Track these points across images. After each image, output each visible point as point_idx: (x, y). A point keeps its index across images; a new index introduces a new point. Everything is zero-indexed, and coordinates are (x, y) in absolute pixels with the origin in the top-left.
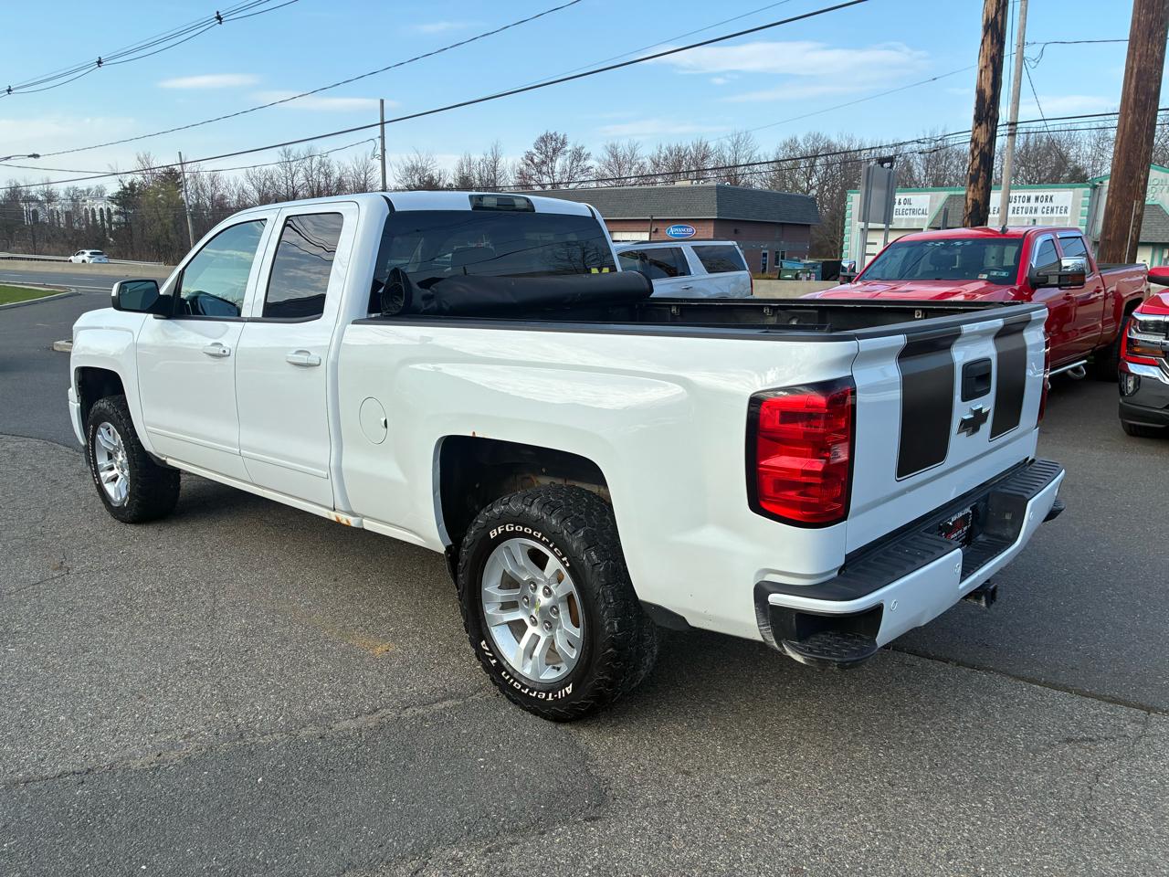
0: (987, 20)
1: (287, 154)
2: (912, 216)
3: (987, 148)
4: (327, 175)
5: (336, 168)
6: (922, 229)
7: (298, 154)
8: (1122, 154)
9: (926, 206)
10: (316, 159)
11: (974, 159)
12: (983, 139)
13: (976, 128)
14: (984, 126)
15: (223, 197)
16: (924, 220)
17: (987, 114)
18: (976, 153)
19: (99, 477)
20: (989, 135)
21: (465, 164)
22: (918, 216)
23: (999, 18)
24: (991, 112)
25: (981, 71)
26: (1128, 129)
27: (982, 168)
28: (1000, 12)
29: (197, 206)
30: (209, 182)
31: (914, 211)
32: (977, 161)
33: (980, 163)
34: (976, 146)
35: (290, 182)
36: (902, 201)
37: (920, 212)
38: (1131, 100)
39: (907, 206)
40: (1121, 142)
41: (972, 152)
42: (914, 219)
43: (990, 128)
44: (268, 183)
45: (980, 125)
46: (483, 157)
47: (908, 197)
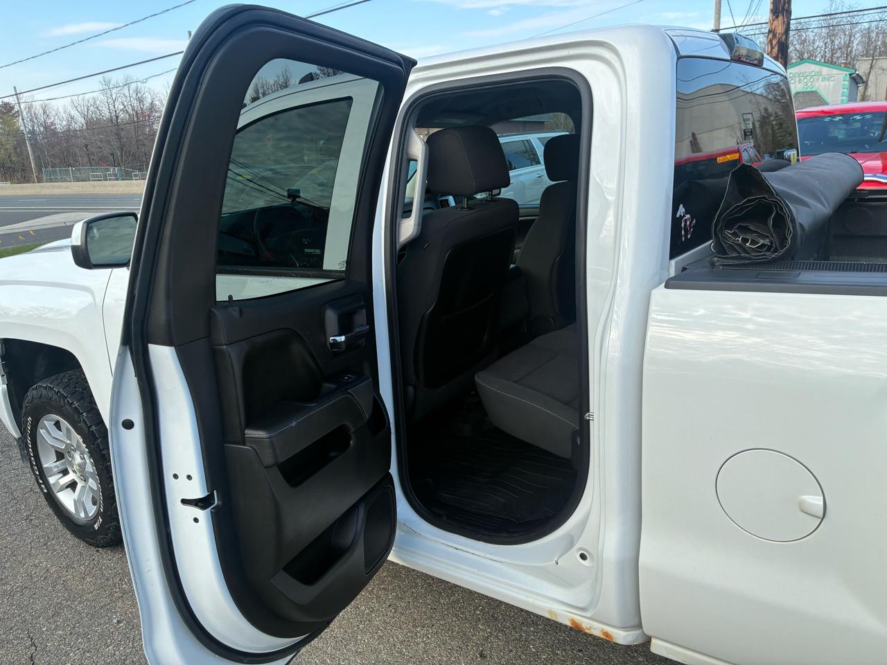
1: (107, 83)
3: (784, 37)
4: (141, 101)
5: (147, 94)
7: (117, 83)
10: (133, 86)
11: (772, 48)
12: (780, 30)
13: (774, 20)
14: (780, 18)
15: (52, 124)
17: (783, 8)
19: (46, 483)
20: (785, 27)
21: (259, 86)
24: (787, 5)
27: (780, 56)
29: (32, 132)
30: (41, 111)
33: (778, 51)
34: (774, 36)
35: (112, 107)
41: (771, 42)
43: (785, 20)
44: (92, 109)
45: (777, 17)
46: (276, 79)
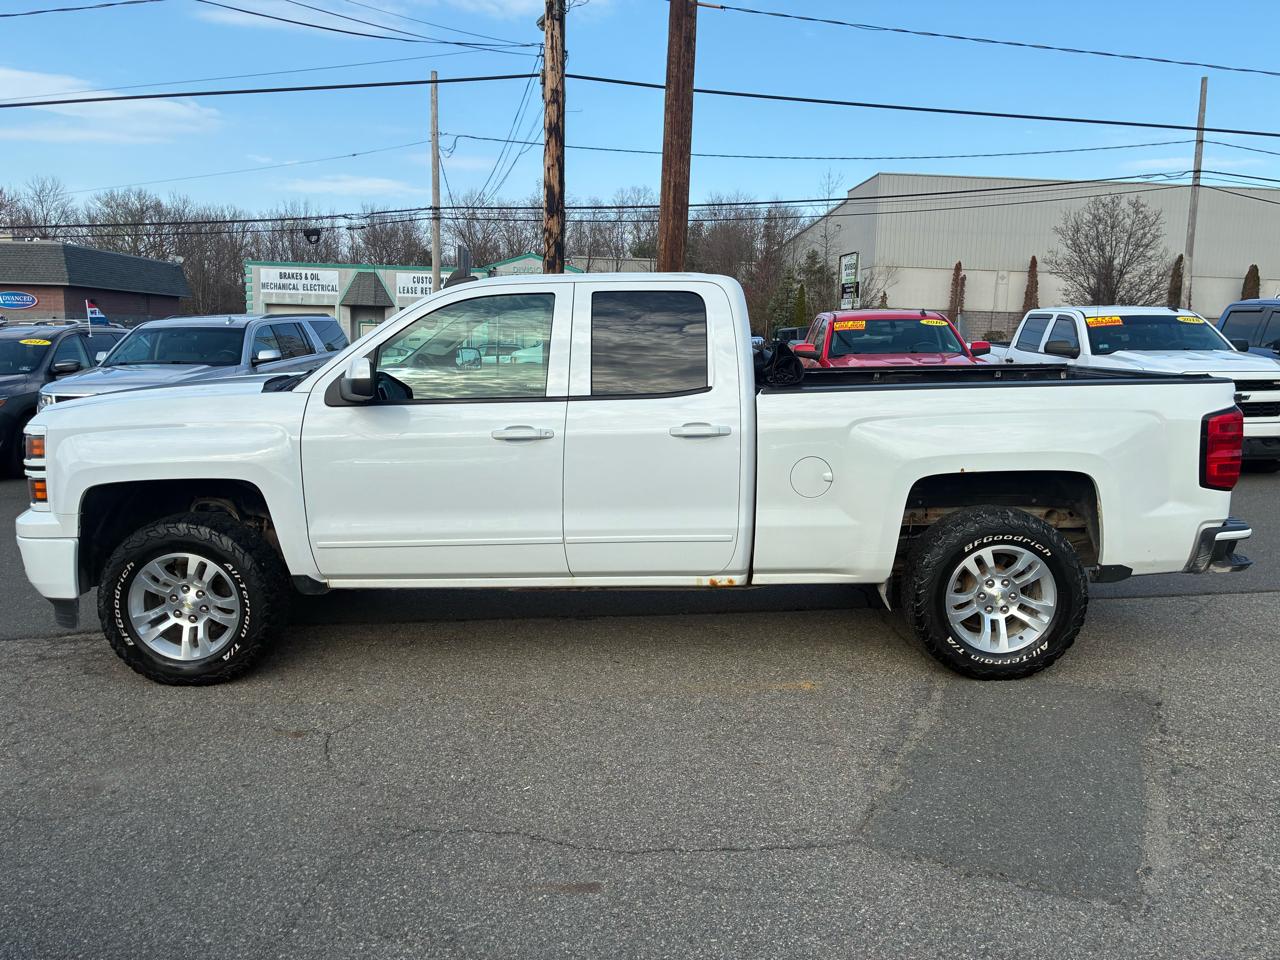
0: (550, 124)
2: (321, 292)
3: (559, 238)
6: (334, 307)
8: (668, 253)
9: (336, 282)
12: (556, 230)
13: (549, 219)
14: (555, 218)
16: (334, 297)
17: (557, 208)
18: (551, 242)
20: (560, 227)
22: (327, 293)
23: (560, 124)
25: (549, 169)
26: (670, 232)
28: (561, 119)
31: (323, 288)
32: (553, 249)
34: (551, 235)
36: (309, 276)
37: (330, 288)
38: (671, 208)
39: (314, 282)
40: (666, 242)
41: (548, 240)
42: (323, 296)
43: (560, 221)
45: (552, 216)
47: (315, 272)
